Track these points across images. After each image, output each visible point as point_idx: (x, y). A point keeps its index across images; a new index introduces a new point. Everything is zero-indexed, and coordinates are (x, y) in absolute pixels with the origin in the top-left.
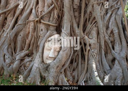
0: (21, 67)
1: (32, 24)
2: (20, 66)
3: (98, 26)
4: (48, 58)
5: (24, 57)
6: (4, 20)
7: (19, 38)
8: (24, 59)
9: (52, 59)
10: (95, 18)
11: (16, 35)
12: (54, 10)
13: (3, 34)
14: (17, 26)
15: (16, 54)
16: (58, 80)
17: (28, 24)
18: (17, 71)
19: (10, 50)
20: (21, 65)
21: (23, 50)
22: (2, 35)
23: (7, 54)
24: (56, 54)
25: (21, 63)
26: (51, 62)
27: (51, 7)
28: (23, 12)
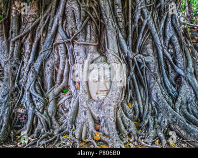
5: (59, 94)
6: (21, 48)
7: (47, 70)
9: (105, 92)
13: (22, 68)
15: (48, 91)
19: (37, 88)
20: (58, 105)
21: (55, 84)
22: (22, 70)
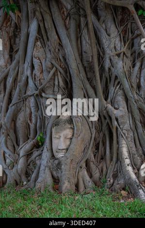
0: (29, 165)
1: (32, 100)
2: (27, 164)
3: (123, 89)
4: (58, 150)
5: (31, 150)
7: (19, 124)
8: (32, 153)
9: (64, 151)
10: (116, 77)
11: (14, 120)
12: (57, 75)
14: (12, 106)
15: (20, 147)
16: (78, 179)
17: (27, 100)
18: (24, 172)
19: (9, 143)
20: (28, 162)
21: (28, 139)
23: (6, 150)
24: (68, 143)
25: (27, 160)
26: (62, 155)
27: (52, 72)
28: (16, 83)
